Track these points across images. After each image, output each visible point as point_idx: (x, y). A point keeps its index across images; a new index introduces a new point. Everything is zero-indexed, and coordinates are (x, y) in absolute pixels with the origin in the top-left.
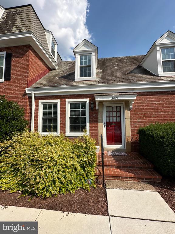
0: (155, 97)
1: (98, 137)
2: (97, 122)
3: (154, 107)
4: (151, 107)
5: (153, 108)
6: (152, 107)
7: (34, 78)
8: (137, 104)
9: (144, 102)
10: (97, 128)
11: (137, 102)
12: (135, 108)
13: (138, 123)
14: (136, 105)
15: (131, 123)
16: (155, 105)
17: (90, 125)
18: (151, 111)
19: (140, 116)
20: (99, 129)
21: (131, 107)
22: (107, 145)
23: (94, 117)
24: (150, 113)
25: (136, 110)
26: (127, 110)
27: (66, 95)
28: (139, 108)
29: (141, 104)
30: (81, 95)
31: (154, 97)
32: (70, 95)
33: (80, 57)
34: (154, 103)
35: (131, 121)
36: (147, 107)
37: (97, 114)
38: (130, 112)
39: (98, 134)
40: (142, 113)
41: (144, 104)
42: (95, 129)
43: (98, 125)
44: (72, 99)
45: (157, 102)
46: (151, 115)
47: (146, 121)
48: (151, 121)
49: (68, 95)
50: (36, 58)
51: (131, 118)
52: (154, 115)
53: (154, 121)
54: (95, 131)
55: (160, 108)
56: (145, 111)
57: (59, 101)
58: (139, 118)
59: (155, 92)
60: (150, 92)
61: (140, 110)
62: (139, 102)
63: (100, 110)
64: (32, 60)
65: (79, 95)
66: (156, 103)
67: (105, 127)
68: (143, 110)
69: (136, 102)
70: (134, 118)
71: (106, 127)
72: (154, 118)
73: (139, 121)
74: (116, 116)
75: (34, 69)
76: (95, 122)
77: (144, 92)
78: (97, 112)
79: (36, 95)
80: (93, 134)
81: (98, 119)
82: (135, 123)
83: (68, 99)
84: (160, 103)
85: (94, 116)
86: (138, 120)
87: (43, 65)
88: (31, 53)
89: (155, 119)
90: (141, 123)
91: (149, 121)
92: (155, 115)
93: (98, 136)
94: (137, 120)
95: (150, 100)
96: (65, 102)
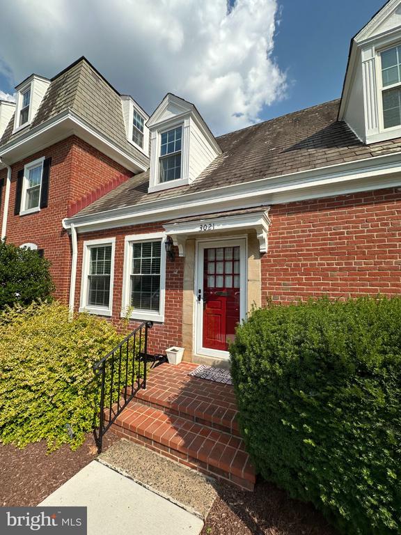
0: (341, 213)
1: (181, 325)
2: (181, 288)
3: (337, 244)
4: (326, 244)
5: (333, 249)
6: (330, 244)
7: (85, 196)
8: (282, 238)
9: (303, 231)
10: (181, 302)
11: (284, 233)
12: (276, 251)
13: (285, 294)
14: (278, 243)
15: (263, 293)
16: (340, 239)
17: (166, 294)
18: (328, 259)
19: (291, 275)
20: (184, 305)
21: (264, 248)
22: (203, 347)
23: (174, 275)
24: (323, 264)
25: (279, 256)
26: (253, 257)
27: (125, 228)
28: (287, 251)
29: (294, 237)
30: (151, 224)
31: (338, 213)
32: (132, 226)
33: (160, 136)
34: (336, 234)
35: (263, 289)
36: (313, 245)
37: (182, 268)
38: (262, 262)
39: (181, 317)
40: (298, 265)
41: (303, 236)
42: (176, 305)
43: (182, 295)
44: (136, 234)
45: (347, 228)
46: (324, 270)
47: (307, 289)
48: (325, 290)
49: (128, 227)
50: (91, 157)
51: (262, 279)
52: (334, 270)
53: (334, 290)
54: (176, 309)
55: (358, 247)
56: (305, 259)
57: (112, 240)
58: (288, 280)
59: (340, 197)
60: (322, 200)
61: (291, 256)
62: (288, 233)
63: (187, 259)
64: (80, 162)
65: (148, 224)
66: (343, 233)
67: (199, 300)
68: (301, 255)
69: (281, 234)
70: (272, 279)
71: (202, 300)
72: (337, 279)
73: (288, 289)
74: (231, 272)
75: (84, 180)
76: (177, 287)
77: (304, 202)
78: (183, 264)
79: (80, 232)
80: (171, 316)
81: (182, 279)
82: (275, 294)
83: (129, 236)
84: (356, 232)
85: (176, 273)
86: (284, 284)
87: (109, 168)
88: (76, 149)
89: (338, 285)
90: (294, 294)
91: (319, 289)
92: (341, 270)
93: (181, 321)
94: (280, 284)
95: (324, 224)
96: (124, 241)
